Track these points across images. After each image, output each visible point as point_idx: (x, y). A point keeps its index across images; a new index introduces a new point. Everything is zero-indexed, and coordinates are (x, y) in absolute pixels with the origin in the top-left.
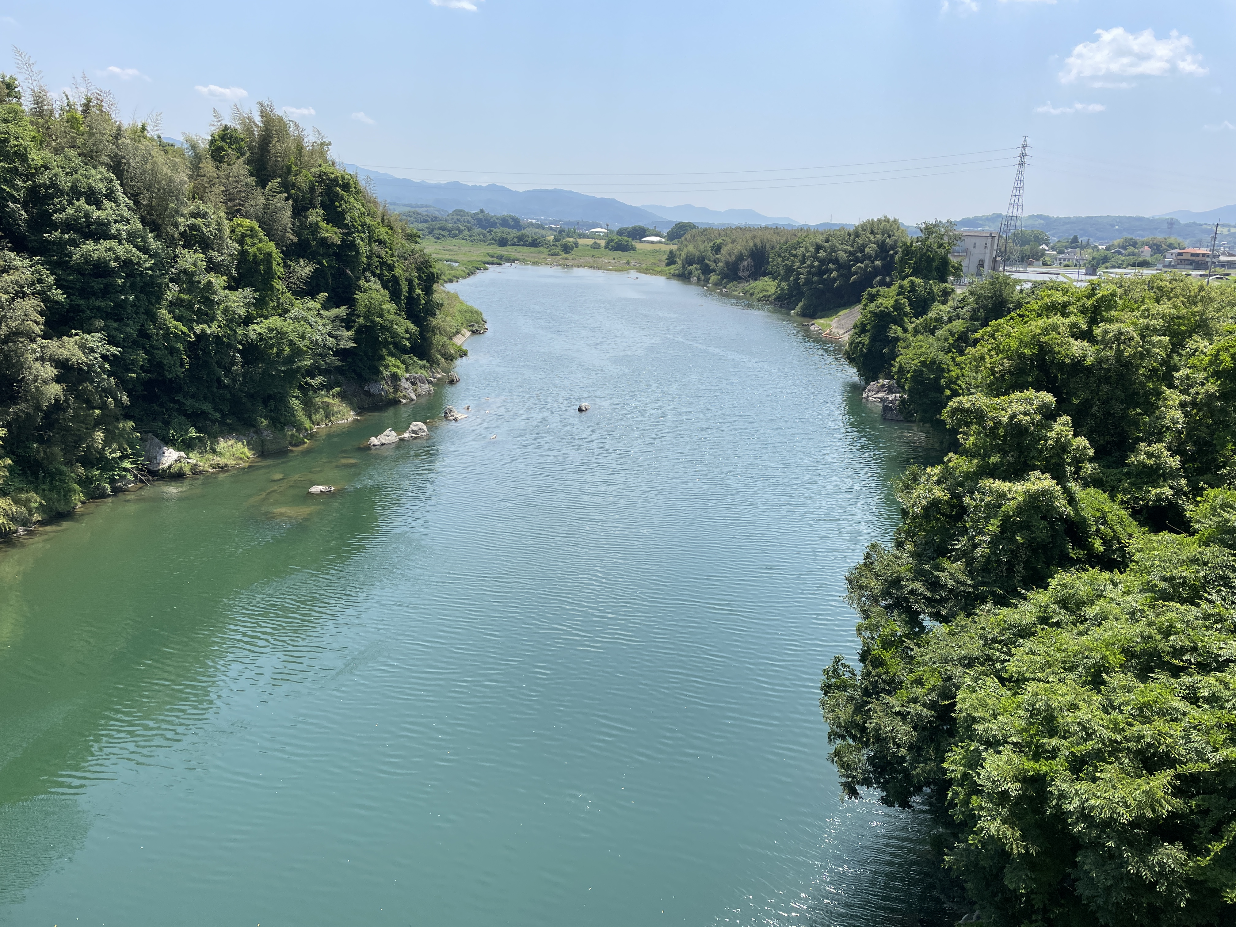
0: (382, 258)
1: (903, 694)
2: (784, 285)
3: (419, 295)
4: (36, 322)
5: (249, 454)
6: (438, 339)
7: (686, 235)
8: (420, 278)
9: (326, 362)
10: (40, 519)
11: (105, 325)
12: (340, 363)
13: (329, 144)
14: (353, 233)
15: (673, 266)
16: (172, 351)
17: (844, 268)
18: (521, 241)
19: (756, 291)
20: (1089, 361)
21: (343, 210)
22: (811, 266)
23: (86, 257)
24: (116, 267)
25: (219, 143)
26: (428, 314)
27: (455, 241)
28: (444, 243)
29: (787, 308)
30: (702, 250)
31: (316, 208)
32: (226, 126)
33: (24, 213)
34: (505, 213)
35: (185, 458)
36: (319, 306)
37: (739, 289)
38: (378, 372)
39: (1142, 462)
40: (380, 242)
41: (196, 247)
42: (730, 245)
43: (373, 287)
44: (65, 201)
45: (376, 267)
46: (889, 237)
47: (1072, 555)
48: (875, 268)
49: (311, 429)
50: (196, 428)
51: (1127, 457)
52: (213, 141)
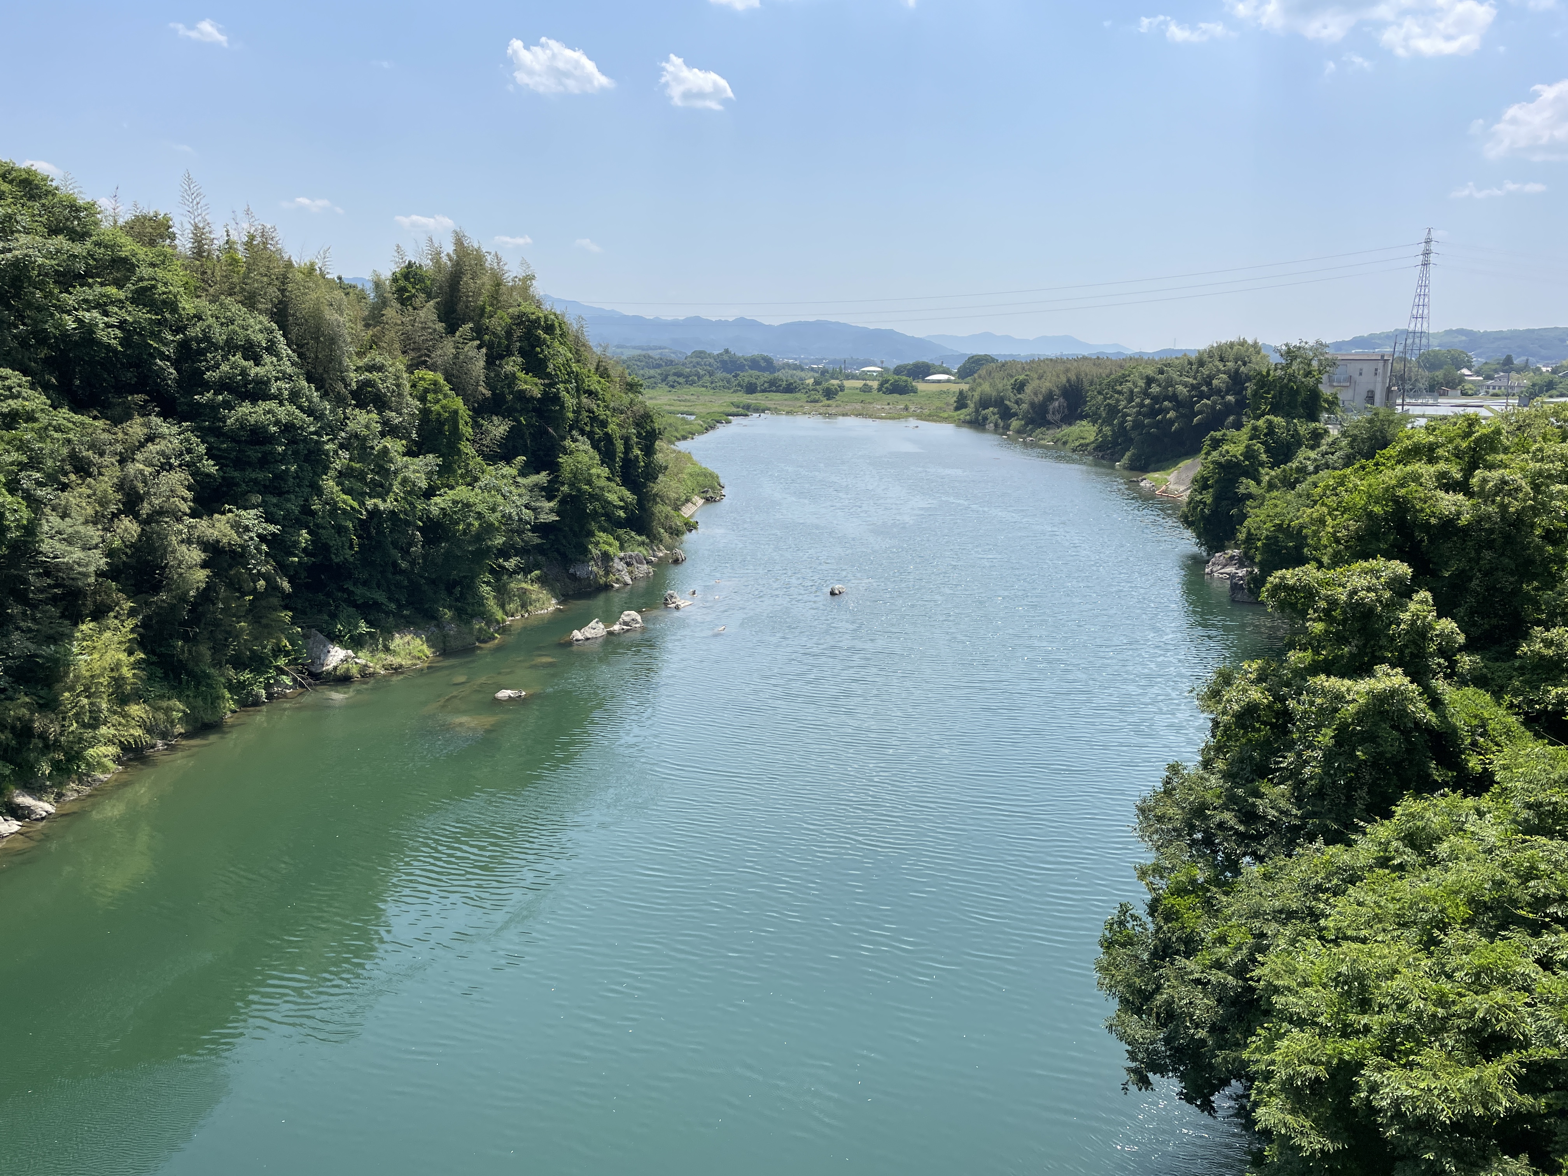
0: (593, 413)
1: (1205, 957)
2: (1107, 430)
3: (637, 457)
4: (183, 498)
5: (428, 652)
6: (661, 510)
7: (980, 372)
8: (639, 435)
9: (523, 540)
10: (183, 731)
11: (263, 501)
12: (539, 541)
13: (532, 278)
14: (556, 383)
15: (963, 411)
16: (340, 530)
17: (1184, 406)
18: (774, 386)
19: (1070, 439)
20: (1464, 520)
21: (545, 356)
22: (1141, 405)
23: (242, 423)
24: (276, 432)
25: (402, 283)
26: (648, 480)
27: (692, 389)
28: (680, 392)
29: (1111, 459)
30: (1001, 388)
31: (513, 355)
32: (410, 262)
33: (174, 371)
34: (756, 353)
35: (354, 658)
36: (515, 472)
37: (1048, 437)
38: (586, 551)
39: (1539, 653)
40: (590, 393)
41: (371, 407)
42: (1037, 382)
43: (581, 448)
44: (219, 357)
45: (585, 424)
46: (1245, 364)
47: (1436, 778)
48: (1227, 405)
49: (504, 621)
50: (367, 622)
51: (1517, 646)
52: (395, 280)
